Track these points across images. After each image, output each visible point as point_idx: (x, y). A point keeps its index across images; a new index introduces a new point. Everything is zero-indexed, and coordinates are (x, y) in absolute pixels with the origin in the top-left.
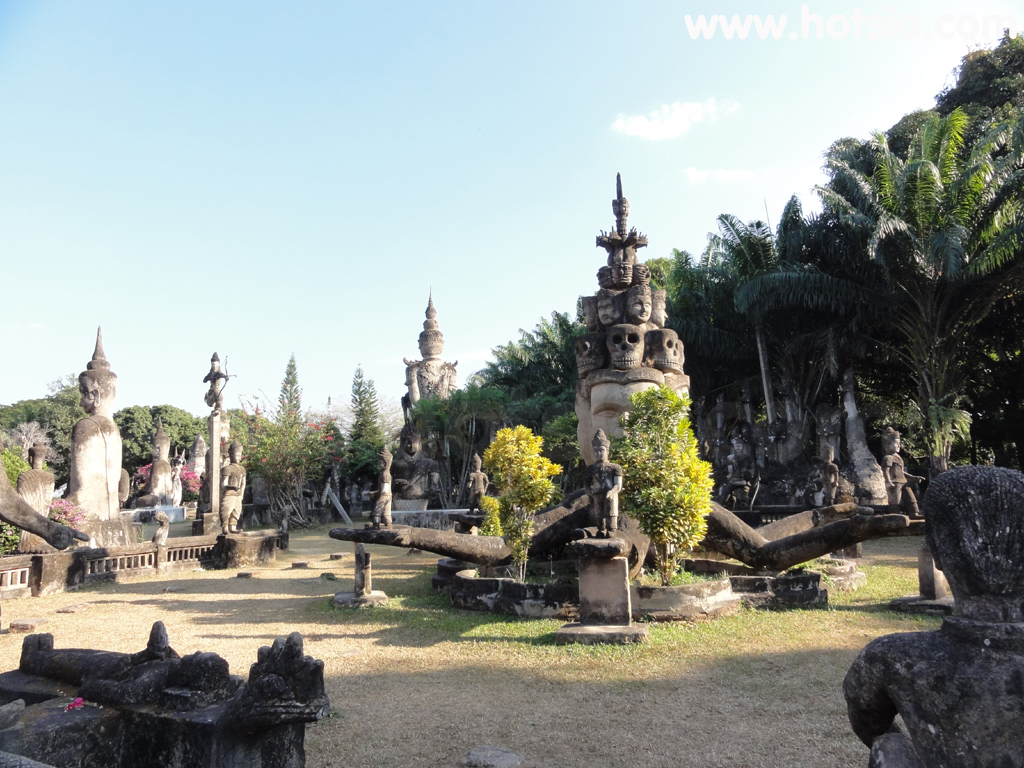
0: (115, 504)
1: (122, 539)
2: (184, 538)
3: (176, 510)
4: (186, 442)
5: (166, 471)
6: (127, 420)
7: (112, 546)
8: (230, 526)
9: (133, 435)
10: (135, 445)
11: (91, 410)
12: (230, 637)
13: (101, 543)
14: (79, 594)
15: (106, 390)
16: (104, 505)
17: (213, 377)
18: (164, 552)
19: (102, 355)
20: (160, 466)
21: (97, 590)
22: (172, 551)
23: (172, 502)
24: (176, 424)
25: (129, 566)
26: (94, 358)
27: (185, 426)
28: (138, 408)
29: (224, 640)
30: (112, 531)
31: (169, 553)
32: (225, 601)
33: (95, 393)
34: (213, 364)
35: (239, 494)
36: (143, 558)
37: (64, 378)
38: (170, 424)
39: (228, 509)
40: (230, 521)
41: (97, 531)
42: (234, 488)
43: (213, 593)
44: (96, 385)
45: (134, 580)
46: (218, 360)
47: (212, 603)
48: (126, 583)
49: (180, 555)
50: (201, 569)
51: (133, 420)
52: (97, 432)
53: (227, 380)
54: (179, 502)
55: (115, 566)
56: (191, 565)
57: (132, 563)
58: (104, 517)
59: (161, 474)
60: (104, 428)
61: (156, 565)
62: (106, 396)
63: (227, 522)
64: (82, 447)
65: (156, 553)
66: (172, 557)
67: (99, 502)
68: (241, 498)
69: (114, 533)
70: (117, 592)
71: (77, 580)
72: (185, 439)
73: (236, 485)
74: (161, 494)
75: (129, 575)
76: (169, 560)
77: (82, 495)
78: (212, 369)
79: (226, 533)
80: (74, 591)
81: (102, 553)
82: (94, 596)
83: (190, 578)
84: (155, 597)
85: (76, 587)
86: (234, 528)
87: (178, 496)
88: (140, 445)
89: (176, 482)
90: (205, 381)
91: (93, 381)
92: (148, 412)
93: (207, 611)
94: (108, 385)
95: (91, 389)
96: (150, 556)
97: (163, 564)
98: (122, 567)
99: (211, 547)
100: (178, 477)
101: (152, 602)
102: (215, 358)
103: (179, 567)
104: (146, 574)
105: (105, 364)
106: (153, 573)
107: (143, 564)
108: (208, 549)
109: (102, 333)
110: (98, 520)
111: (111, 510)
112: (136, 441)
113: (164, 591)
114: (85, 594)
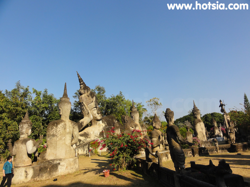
0: (206, 138)
1: (209, 145)
2: (222, 145)
3: (222, 138)
4: (221, 121)
5: (217, 129)
6: (206, 117)
7: (207, 147)
8: (233, 142)
9: (208, 121)
10: (209, 123)
11: (196, 118)
12: (234, 167)
13: (205, 146)
14: (202, 157)
15: (198, 113)
16: (203, 138)
17: (221, 105)
18: (218, 148)
19: (195, 106)
20: (215, 128)
21: (205, 156)
22: (220, 148)
23: (220, 136)
24: (218, 117)
25: (211, 151)
26: (194, 107)
27: (220, 117)
28: (208, 114)
29: (233, 168)
30: (206, 143)
31: (219, 149)
32: (234, 160)
33: (196, 114)
34: (220, 103)
35: (233, 134)
36: (214, 149)
37: (191, 110)
38: (216, 117)
39: (231, 138)
40: (233, 141)
41: (203, 144)
42: (232, 133)
43: (231, 158)
44: (196, 112)
45: (213, 155)
46: (221, 101)
47: (230, 160)
48: (211, 155)
49: (222, 149)
50: (228, 152)
51: (207, 117)
52: (198, 122)
53: (225, 106)
54: (222, 136)
55: (208, 151)
56: (225, 151)
57: (212, 150)
58: (204, 141)
59: (216, 130)
60: (200, 121)
61: (217, 151)
62: (198, 114)
63: (232, 141)
64: (196, 126)
65: (216, 148)
66: (220, 149)
67: (202, 137)
68: (234, 135)
69: (207, 144)
70: (209, 157)
71: (201, 154)
72: (221, 120)
73: (232, 132)
74: (217, 134)
75: (211, 153)
76: (220, 150)
77: (198, 136)
78: (221, 104)
79: (232, 144)
80: (201, 156)
81: (205, 148)
82: (205, 157)
83: (225, 154)
84: (217, 158)
85: (201, 155)
86: (234, 142)
87: (222, 135)
88: (210, 123)
89: (220, 131)
90: (220, 107)
91: (195, 112)
92: (210, 115)
93: (229, 162)
94: (198, 112)
95: (195, 114)
96: (215, 149)
97: (219, 151)
98: (210, 151)
99: (230, 147)
100: (220, 130)
101: (217, 159)
102: (220, 101)
103: (223, 152)
104: (215, 153)
105: (196, 108)
106: (217, 153)
107: (214, 151)
108: (229, 147)
109: (194, 101)
110: (203, 141)
111: (205, 139)
112: (209, 122)
113: (219, 157)
114: (203, 157)
